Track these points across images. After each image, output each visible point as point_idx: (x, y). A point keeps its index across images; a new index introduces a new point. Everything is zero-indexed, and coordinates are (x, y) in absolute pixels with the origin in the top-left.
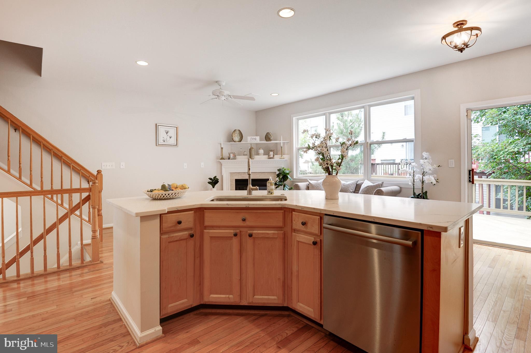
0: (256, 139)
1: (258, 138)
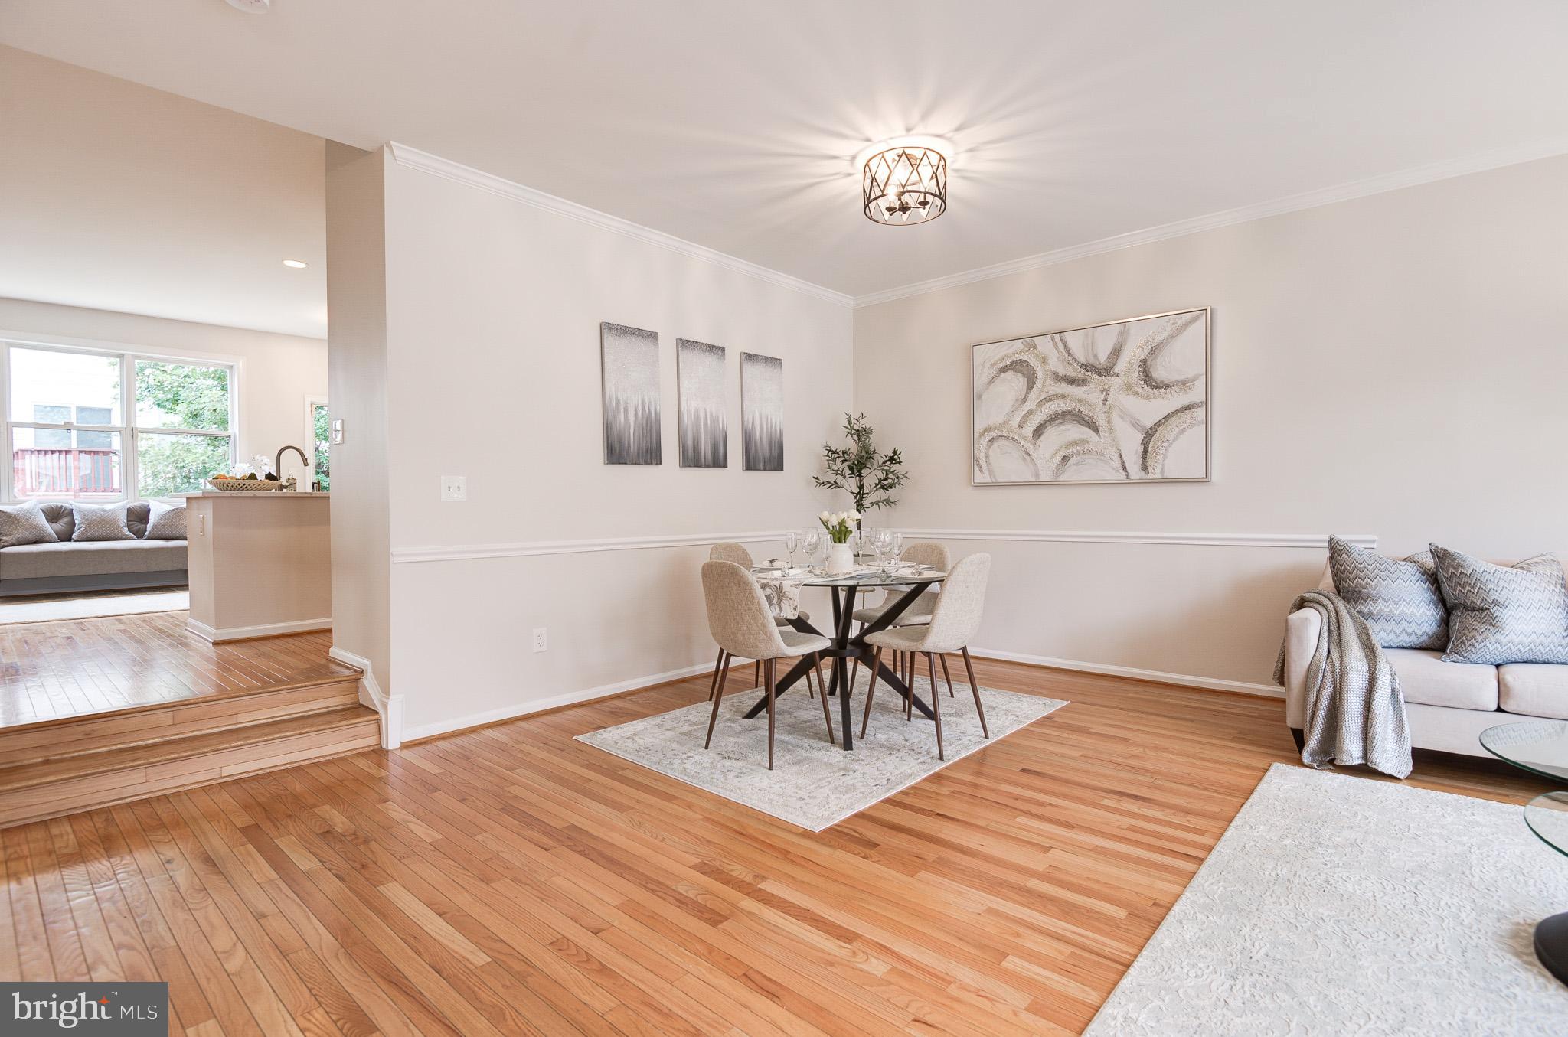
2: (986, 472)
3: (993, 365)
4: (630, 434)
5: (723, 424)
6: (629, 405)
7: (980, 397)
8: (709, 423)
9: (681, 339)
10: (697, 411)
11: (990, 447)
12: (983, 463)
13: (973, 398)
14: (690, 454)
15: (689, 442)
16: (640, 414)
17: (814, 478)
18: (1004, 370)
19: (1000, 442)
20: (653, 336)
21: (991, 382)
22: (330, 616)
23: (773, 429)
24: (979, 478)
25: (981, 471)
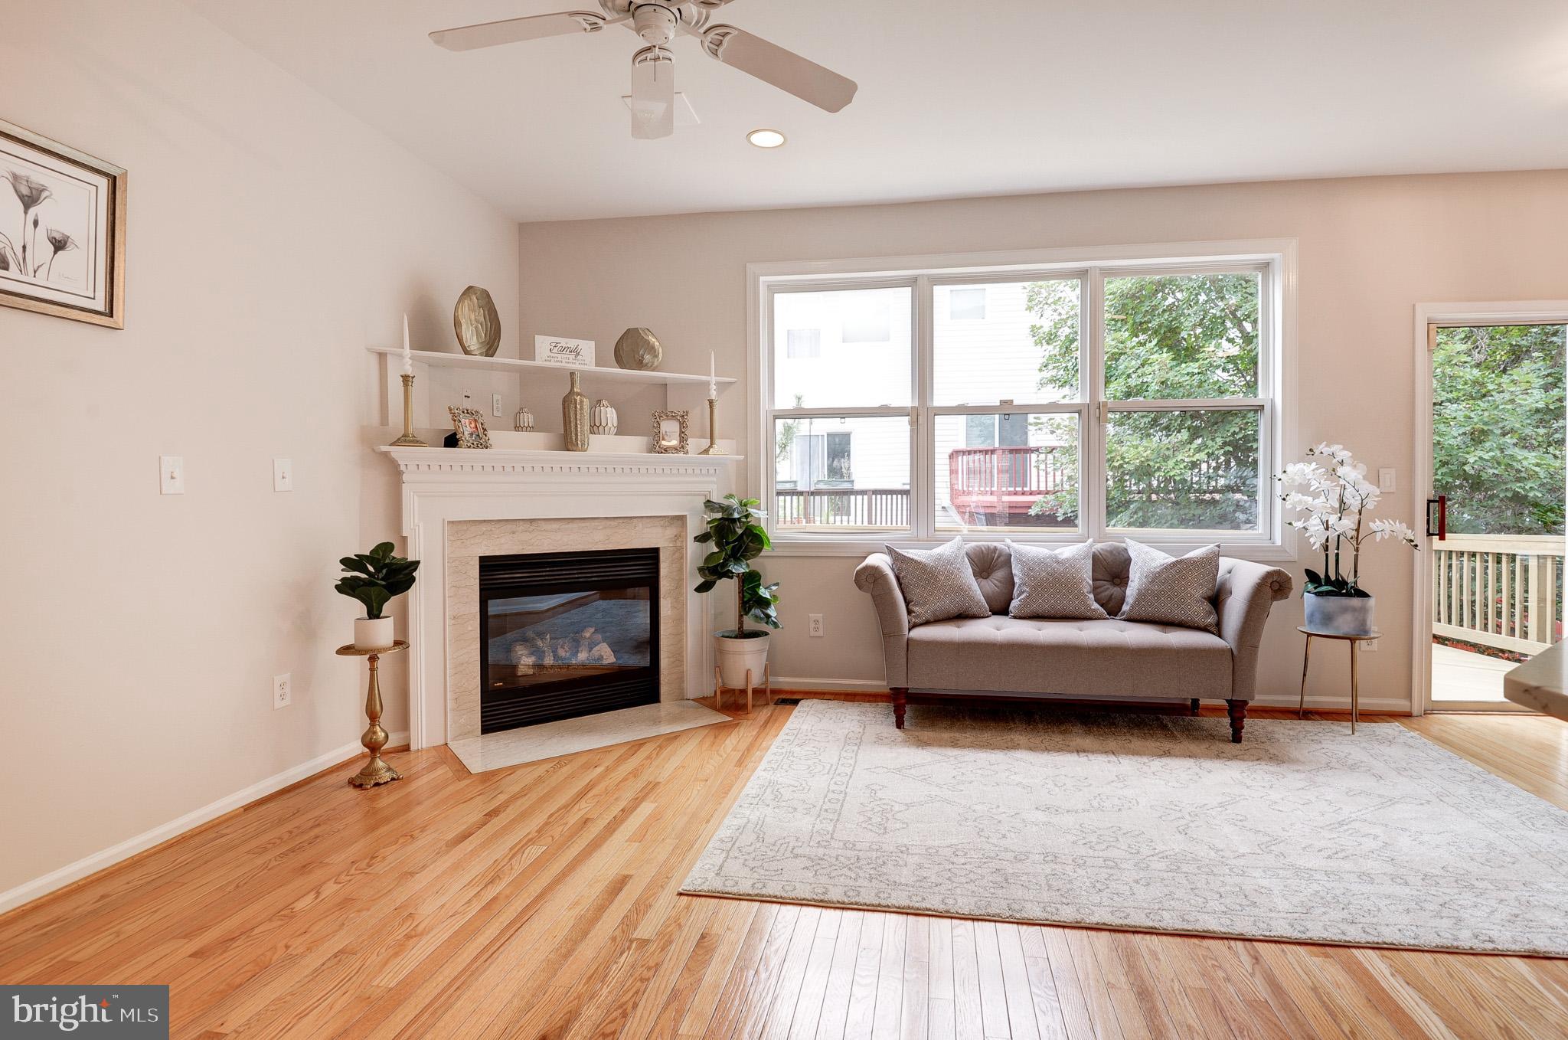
0: (576, 352)
1: (588, 348)
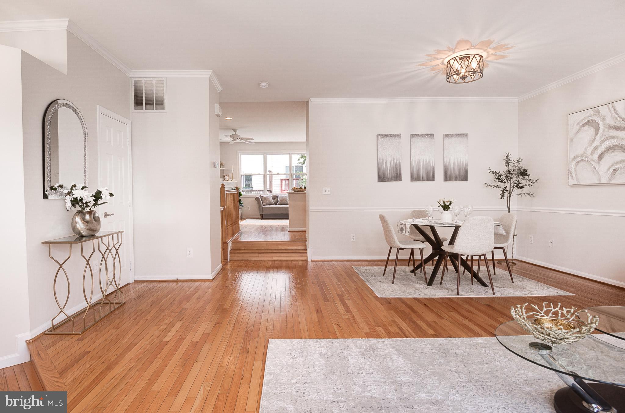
2: (575, 179)
3: (578, 123)
4: (388, 171)
5: (433, 164)
6: (387, 161)
7: (572, 140)
8: (425, 164)
9: (411, 134)
10: (419, 160)
11: (577, 166)
12: (573, 174)
13: (570, 141)
14: (415, 177)
15: (415, 172)
16: (392, 164)
17: (485, 183)
18: (584, 125)
19: (582, 163)
20: (398, 136)
21: (577, 132)
22: (306, 227)
23: (461, 164)
24: (572, 182)
25: (573, 178)
